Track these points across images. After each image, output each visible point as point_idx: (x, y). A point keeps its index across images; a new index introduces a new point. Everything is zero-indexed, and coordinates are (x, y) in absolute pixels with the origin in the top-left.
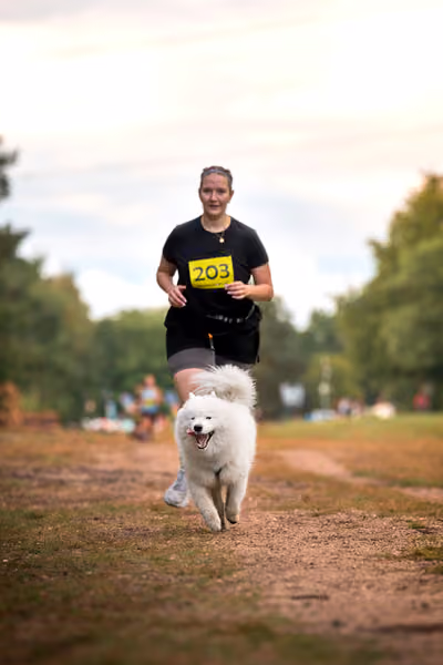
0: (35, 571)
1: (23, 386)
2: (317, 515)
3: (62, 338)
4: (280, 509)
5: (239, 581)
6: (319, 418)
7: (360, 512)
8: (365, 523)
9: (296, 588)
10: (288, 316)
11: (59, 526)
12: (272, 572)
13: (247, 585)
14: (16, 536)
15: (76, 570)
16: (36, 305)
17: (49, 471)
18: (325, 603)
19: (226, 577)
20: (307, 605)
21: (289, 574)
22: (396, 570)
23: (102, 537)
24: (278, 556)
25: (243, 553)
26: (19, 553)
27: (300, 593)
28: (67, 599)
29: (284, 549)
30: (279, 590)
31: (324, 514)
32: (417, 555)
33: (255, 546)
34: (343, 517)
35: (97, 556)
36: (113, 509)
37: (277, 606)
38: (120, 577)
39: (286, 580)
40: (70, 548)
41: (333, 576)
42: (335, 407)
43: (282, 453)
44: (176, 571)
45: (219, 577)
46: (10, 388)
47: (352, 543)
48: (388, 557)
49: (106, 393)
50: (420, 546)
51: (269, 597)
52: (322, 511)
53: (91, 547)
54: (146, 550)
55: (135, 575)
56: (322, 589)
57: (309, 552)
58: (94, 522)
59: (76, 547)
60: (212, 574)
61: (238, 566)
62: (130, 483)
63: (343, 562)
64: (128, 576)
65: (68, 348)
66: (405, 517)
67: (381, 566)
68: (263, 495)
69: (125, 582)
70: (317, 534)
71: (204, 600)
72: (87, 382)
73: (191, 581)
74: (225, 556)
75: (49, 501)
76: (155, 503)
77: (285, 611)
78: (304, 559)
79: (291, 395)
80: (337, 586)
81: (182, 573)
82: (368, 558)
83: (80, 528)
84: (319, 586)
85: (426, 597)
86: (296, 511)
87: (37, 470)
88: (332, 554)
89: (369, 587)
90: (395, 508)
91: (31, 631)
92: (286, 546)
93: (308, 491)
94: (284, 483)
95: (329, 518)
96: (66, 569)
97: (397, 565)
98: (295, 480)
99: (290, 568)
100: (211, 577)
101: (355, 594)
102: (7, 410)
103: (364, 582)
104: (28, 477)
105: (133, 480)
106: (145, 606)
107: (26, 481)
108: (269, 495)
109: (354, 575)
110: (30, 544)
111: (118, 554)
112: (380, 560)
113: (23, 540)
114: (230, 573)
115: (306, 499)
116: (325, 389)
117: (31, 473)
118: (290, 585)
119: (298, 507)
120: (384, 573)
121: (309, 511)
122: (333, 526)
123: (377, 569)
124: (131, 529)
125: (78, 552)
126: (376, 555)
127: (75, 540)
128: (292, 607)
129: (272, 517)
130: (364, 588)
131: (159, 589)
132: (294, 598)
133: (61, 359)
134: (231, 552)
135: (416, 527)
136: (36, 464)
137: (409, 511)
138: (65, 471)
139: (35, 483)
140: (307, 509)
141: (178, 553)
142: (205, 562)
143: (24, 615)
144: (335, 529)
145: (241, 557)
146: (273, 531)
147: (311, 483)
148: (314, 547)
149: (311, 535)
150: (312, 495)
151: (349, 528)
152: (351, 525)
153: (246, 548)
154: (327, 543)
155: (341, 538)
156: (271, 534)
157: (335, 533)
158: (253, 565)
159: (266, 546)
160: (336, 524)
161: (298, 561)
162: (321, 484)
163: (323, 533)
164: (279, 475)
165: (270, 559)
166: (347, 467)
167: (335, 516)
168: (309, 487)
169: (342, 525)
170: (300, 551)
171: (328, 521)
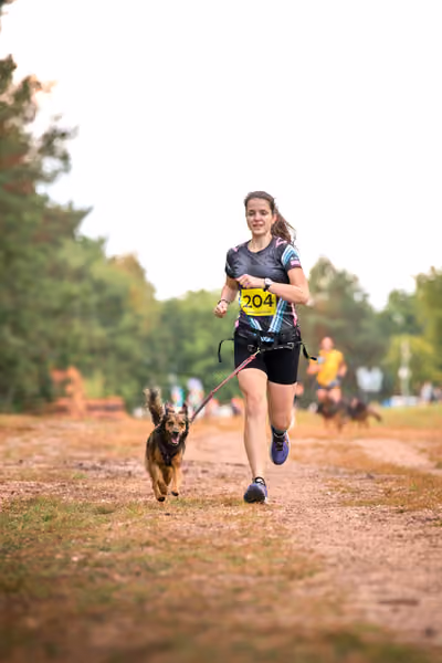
0: (106, 570)
1: (86, 371)
2: (402, 512)
3: (127, 320)
4: (360, 504)
5: (322, 584)
6: (398, 403)
9: (384, 592)
10: (366, 296)
11: (129, 522)
12: (356, 574)
13: (329, 588)
14: (85, 533)
15: (148, 569)
16: (100, 286)
17: (117, 463)
18: (415, 609)
19: (308, 579)
20: (397, 611)
21: (375, 576)
23: (175, 534)
24: (362, 556)
25: (322, 552)
26: (90, 550)
27: (388, 597)
28: (142, 601)
29: (368, 548)
30: (365, 593)
31: (410, 510)
33: (336, 545)
34: (430, 514)
35: (172, 554)
36: (184, 504)
37: (363, 612)
38: (195, 577)
39: (371, 583)
40: (142, 545)
41: (421, 578)
42: (416, 393)
44: (254, 571)
45: (301, 579)
46: (73, 373)
49: (172, 378)
51: (355, 601)
52: (406, 507)
53: (163, 545)
54: (220, 549)
55: (212, 576)
56: (411, 593)
57: (395, 552)
58: (165, 518)
59: (148, 544)
60: (293, 576)
61: (319, 567)
62: (201, 476)
63: (433, 563)
64: (204, 577)
65: (133, 330)
68: (342, 489)
69: (200, 584)
70: (402, 532)
71: (285, 604)
72: (153, 366)
73: (270, 583)
74: (305, 555)
75: (117, 494)
76: (228, 497)
77: (372, 618)
78: (389, 560)
79: (370, 380)
80: (426, 590)
81: (260, 574)
83: (151, 524)
84: (407, 590)
86: (379, 506)
87: (103, 462)
88: (419, 554)
91: (106, 635)
92: (370, 545)
93: (389, 485)
94: (365, 476)
95: (415, 514)
96: (137, 569)
98: (374, 472)
99: (374, 569)
100: (291, 579)
102: (70, 396)
104: (94, 468)
105: (204, 472)
106: (223, 610)
107: (92, 473)
108: (348, 488)
110: (100, 541)
111: (193, 552)
113: (93, 537)
114: (311, 574)
115: (388, 492)
116: (404, 373)
117: (98, 465)
118: (375, 587)
119: (381, 502)
121: (393, 508)
122: (420, 524)
124: (205, 526)
125: (150, 551)
127: (147, 536)
128: (379, 613)
129: (353, 512)
131: (238, 591)
132: (383, 602)
133: (125, 342)
134: (312, 551)
136: (103, 455)
138: (133, 462)
139: (102, 475)
140: (390, 504)
141: (254, 551)
142: (285, 563)
143: (98, 618)
144: (421, 527)
145: (323, 557)
146: (355, 529)
147: (394, 476)
148: (399, 547)
149: (396, 533)
150: (394, 489)
151: (436, 525)
152: (438, 522)
153: (327, 548)
154: (413, 542)
155: (428, 536)
156: (353, 532)
157: (421, 531)
158: (334, 565)
159: (348, 545)
160: (423, 522)
161: (383, 561)
162: (403, 477)
163: (409, 532)
164: (359, 467)
165: (353, 559)
166: (431, 459)
167: (420, 513)
168: (391, 480)
169: (428, 523)
170: (384, 550)
171: (414, 518)
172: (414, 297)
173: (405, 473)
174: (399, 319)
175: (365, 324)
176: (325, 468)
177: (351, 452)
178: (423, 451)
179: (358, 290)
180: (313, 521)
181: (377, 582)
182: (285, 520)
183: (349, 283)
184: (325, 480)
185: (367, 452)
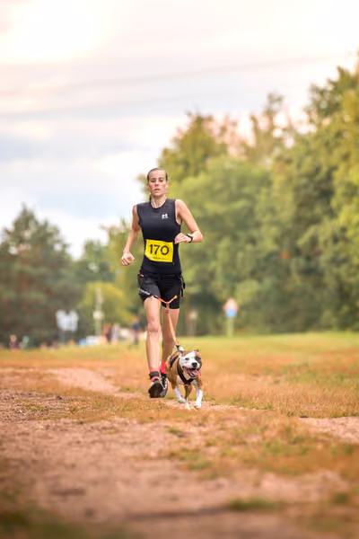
2: (81, 423)
6: (95, 342)
7: (123, 419)
8: (126, 429)
18: (80, 498)
30: (40, 487)
31: (89, 422)
32: (172, 456)
34: (106, 424)
39: (47, 479)
41: (92, 474)
43: (55, 372)
47: (113, 446)
48: (146, 458)
50: (176, 448)
52: (86, 420)
56: (79, 485)
57: (71, 455)
66: (163, 423)
68: (33, 408)
70: (81, 440)
78: (66, 461)
79: (67, 321)
80: (95, 483)
82: (126, 459)
84: (77, 482)
86: (62, 420)
88: (94, 456)
90: (155, 416)
93: (75, 404)
94: (54, 397)
95: (93, 425)
98: (63, 394)
99: (52, 468)
103: (121, 479)
108: (38, 407)
109: (112, 473)
112: (136, 461)
115: (73, 410)
116: (98, 315)
118: (49, 482)
119: (65, 417)
121: (75, 420)
122: (96, 432)
123: (133, 468)
126: (135, 457)
129: (39, 425)
135: (173, 432)
137: (167, 418)
140: (72, 418)
144: (98, 435)
147: (79, 397)
148: (76, 451)
149: (76, 440)
150: (79, 407)
151: (110, 433)
152: (113, 431)
154: (89, 447)
155: (102, 442)
157: (96, 438)
158: (17, 467)
159: (31, 451)
160: (99, 430)
161: (60, 463)
162: (88, 398)
163: (86, 439)
164: (50, 391)
165: (34, 462)
166: (116, 385)
167: (98, 424)
168: (77, 400)
169: (104, 431)
170: (63, 454)
171: (92, 428)
172: (107, 248)
173: (89, 395)
174: (94, 267)
175: (63, 271)
176: (19, 392)
177: (45, 379)
178: (108, 378)
179: (59, 241)
183: (50, 235)
185: (59, 379)
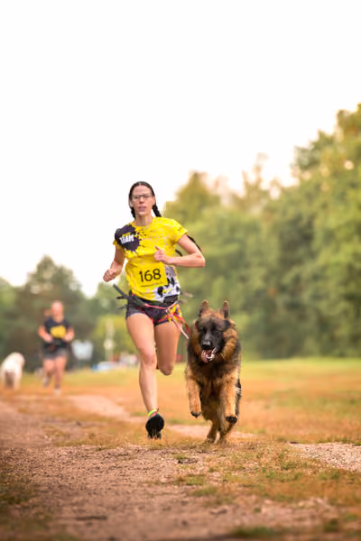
2: (100, 450)
4: (68, 445)
5: (34, 506)
6: (104, 368)
7: (135, 446)
8: (139, 455)
9: (81, 511)
10: (79, 286)
12: (62, 498)
13: (41, 509)
18: (103, 523)
19: (23, 503)
20: (90, 525)
21: (75, 499)
22: (164, 494)
24: (67, 484)
25: (38, 482)
27: (84, 515)
29: (73, 478)
30: (68, 512)
31: (106, 448)
32: (180, 481)
33: (48, 476)
34: (121, 450)
37: (64, 526)
39: (73, 505)
41: (111, 499)
42: (117, 360)
43: (73, 398)
45: (18, 503)
47: (128, 472)
48: (157, 483)
50: (183, 473)
51: (58, 518)
52: (104, 446)
56: (102, 510)
57: (93, 480)
60: (11, 501)
61: (34, 493)
63: (120, 488)
66: (171, 450)
67: (150, 490)
68: (57, 433)
70: (100, 465)
74: (23, 484)
77: (71, 531)
78: (88, 486)
79: (82, 350)
80: (114, 509)
82: (140, 484)
84: (100, 508)
85: (185, 516)
86: (83, 446)
88: (111, 481)
89: (140, 509)
90: (163, 443)
92: (74, 475)
93: (95, 430)
94: (74, 423)
95: (111, 451)
97: (164, 489)
98: (83, 420)
99: (77, 494)
100: (10, 503)
101: (129, 514)
103: (136, 504)
108: (61, 432)
109: (129, 498)
112: (149, 486)
114: (26, 499)
115: (92, 436)
116: (109, 345)
118: (75, 508)
119: (84, 443)
120: (152, 496)
121: (94, 447)
122: (113, 458)
123: (148, 494)
126: (147, 482)
128: (76, 527)
129: (63, 451)
130: (136, 510)
132: (79, 519)
134: (28, 481)
135: (180, 458)
137: (174, 445)
140: (92, 444)
142: (7, 491)
144: (114, 461)
145: (37, 485)
146: (64, 463)
147: (97, 423)
148: (96, 476)
149: (95, 466)
150: (96, 433)
151: (126, 460)
152: (128, 457)
153: (40, 478)
154: (107, 473)
155: (119, 468)
156: (62, 466)
157: (114, 464)
158: (46, 492)
159: (57, 476)
160: (116, 457)
161: (83, 488)
162: (104, 424)
163: (104, 465)
164: (70, 416)
165: (60, 486)
166: (127, 410)
167: (114, 450)
168: (95, 426)
169: (120, 457)
170: (85, 479)
171: (109, 454)
173: (105, 421)
174: (105, 303)
175: (80, 307)
176: (44, 418)
177: (65, 405)
178: (120, 404)
179: (74, 282)
180: (31, 458)
181: (77, 504)
182: (9, 458)
183: (66, 276)
184: (43, 427)
185: (77, 405)
